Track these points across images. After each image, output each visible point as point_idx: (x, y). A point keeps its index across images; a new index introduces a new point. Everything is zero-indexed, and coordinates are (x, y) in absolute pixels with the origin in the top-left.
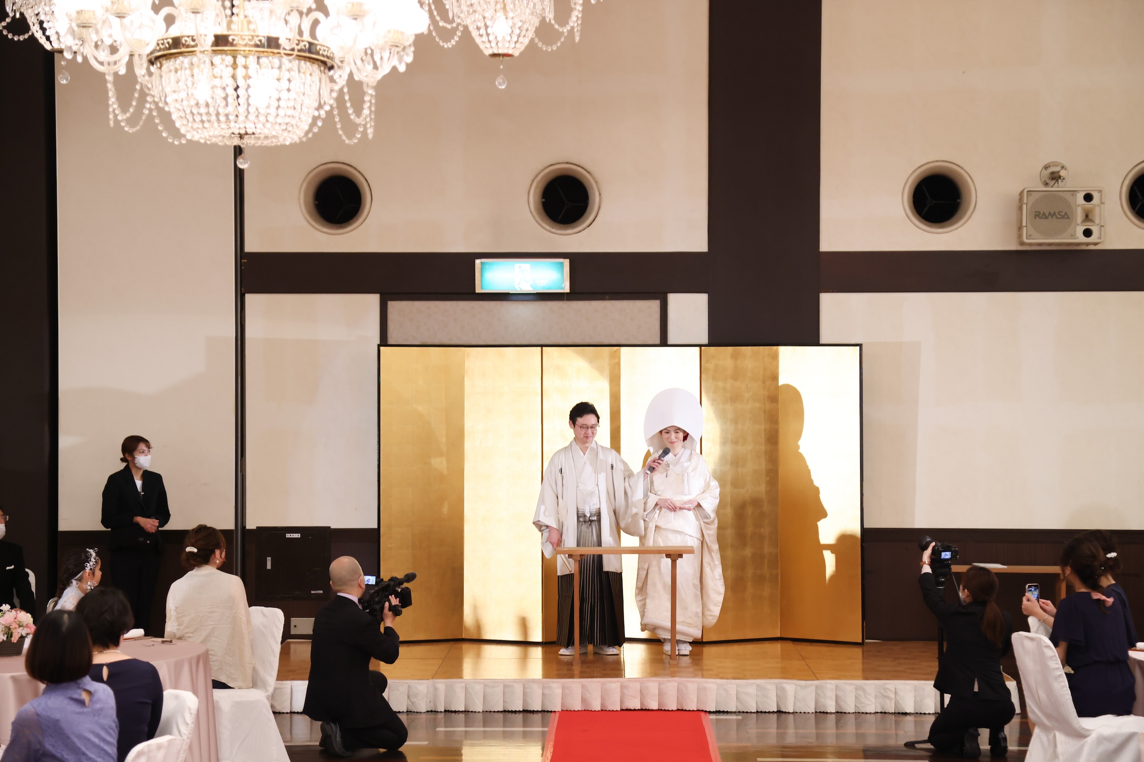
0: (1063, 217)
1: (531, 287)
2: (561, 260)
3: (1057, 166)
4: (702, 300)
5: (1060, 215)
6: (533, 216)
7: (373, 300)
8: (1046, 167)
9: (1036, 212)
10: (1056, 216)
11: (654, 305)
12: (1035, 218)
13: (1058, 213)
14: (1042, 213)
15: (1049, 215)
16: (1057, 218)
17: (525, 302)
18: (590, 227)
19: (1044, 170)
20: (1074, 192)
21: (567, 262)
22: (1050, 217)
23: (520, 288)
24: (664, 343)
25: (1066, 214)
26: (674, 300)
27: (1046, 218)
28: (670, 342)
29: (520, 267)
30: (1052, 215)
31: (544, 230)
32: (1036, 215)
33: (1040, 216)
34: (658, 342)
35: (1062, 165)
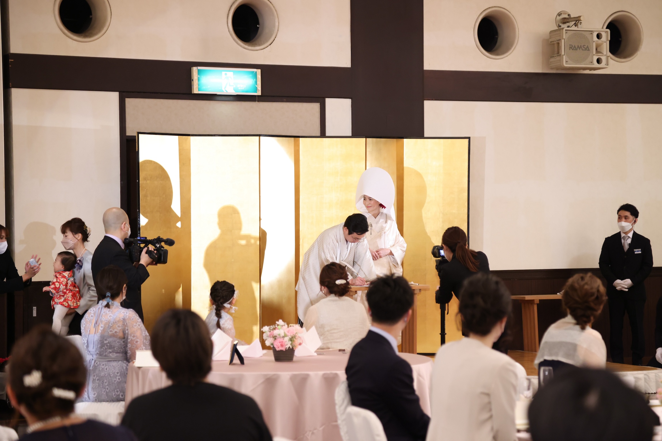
0: (586, 49)
1: (234, 90)
2: (255, 70)
3: (565, 14)
4: (347, 103)
5: (584, 48)
6: (231, 35)
7: (114, 97)
8: (559, 14)
9: (570, 45)
10: (582, 48)
11: (316, 107)
12: (570, 49)
13: (583, 46)
14: (574, 46)
15: (577, 48)
16: (582, 50)
17: (227, 102)
18: (271, 45)
19: (558, 16)
20: (591, 32)
21: (259, 71)
22: (578, 49)
23: (226, 90)
24: (323, 135)
25: (587, 47)
26: (329, 102)
27: (576, 49)
28: (327, 135)
29: (226, 74)
30: (579, 47)
31: (239, 46)
32: (570, 47)
33: (573, 48)
34: (319, 134)
35: (568, 14)
